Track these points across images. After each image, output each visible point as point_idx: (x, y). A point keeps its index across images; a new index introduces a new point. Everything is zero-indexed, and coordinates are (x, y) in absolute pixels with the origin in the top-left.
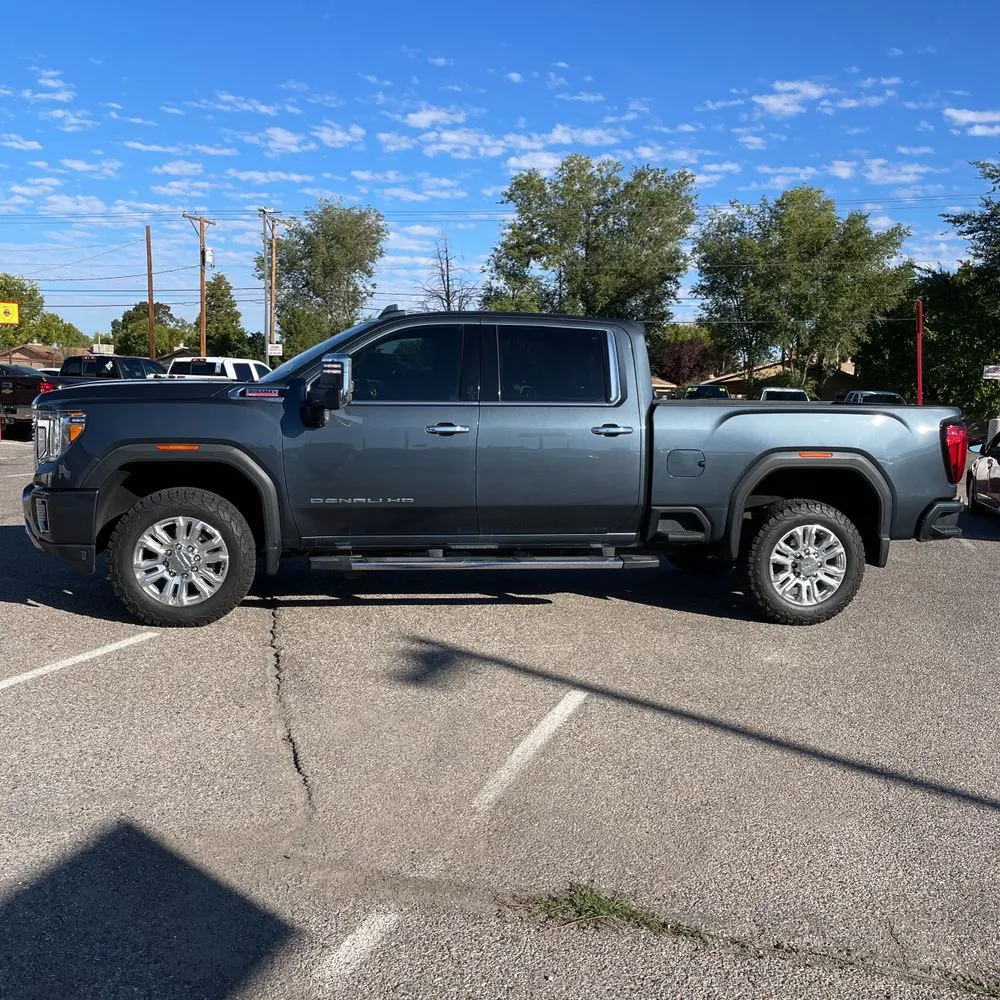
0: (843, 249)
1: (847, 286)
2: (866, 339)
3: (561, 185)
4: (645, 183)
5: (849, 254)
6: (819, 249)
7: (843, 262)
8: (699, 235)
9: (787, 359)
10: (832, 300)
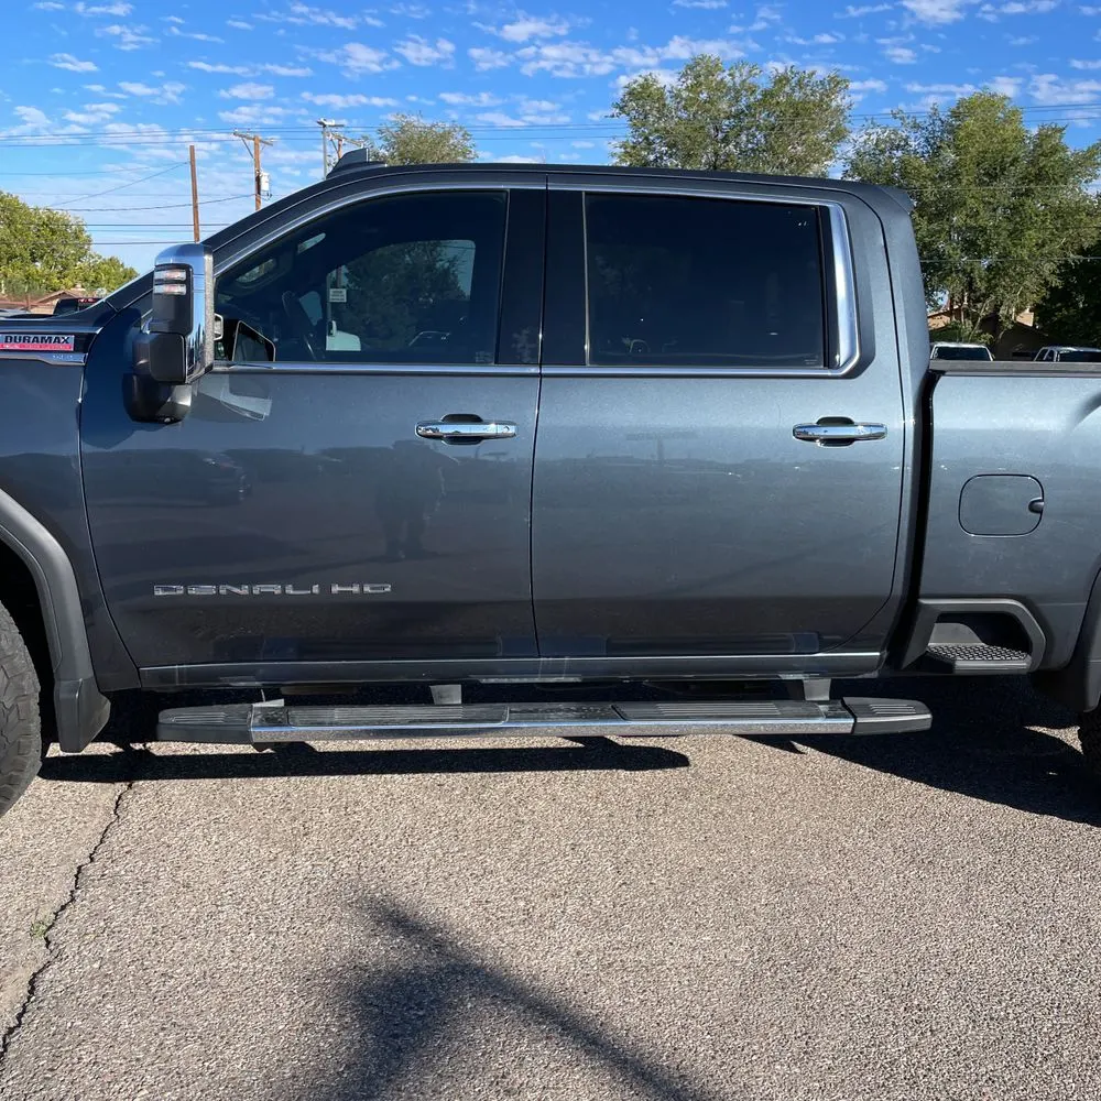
0: (1033, 171)
1: (1037, 216)
2: (1056, 282)
3: (684, 94)
4: (787, 89)
5: (1040, 177)
6: (1003, 170)
7: (1032, 186)
8: (851, 154)
9: (956, 307)
10: (1016, 234)
